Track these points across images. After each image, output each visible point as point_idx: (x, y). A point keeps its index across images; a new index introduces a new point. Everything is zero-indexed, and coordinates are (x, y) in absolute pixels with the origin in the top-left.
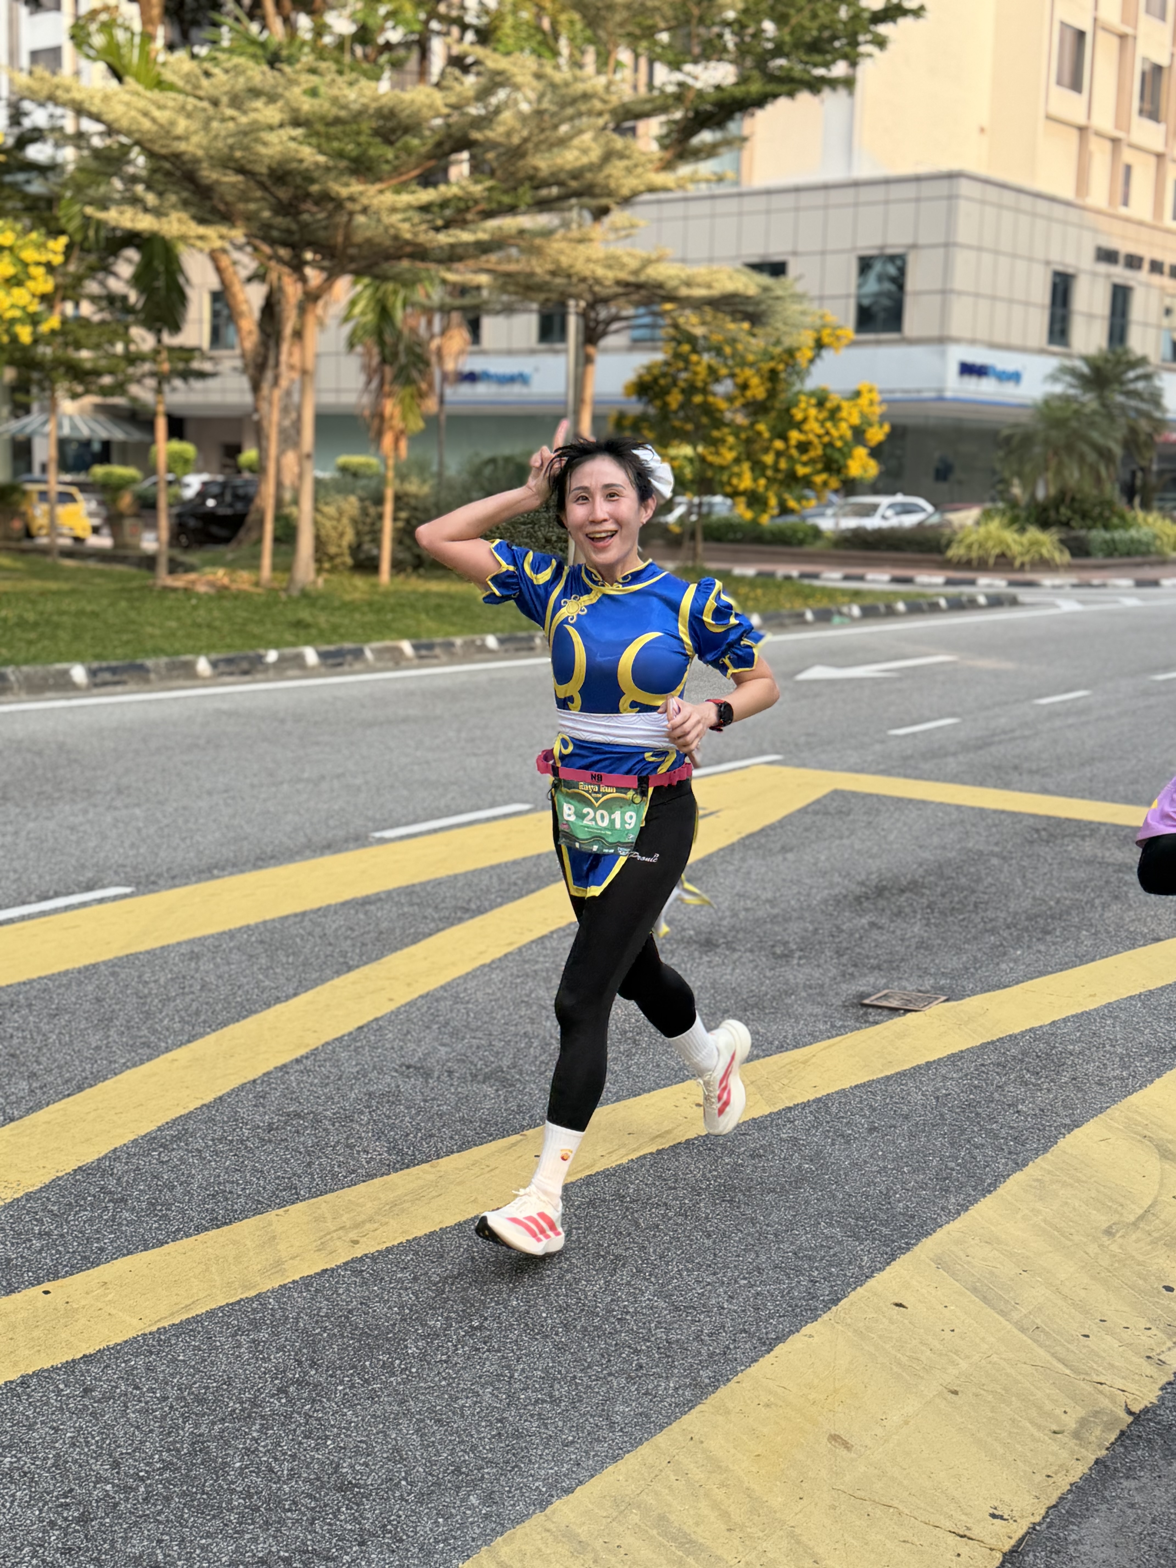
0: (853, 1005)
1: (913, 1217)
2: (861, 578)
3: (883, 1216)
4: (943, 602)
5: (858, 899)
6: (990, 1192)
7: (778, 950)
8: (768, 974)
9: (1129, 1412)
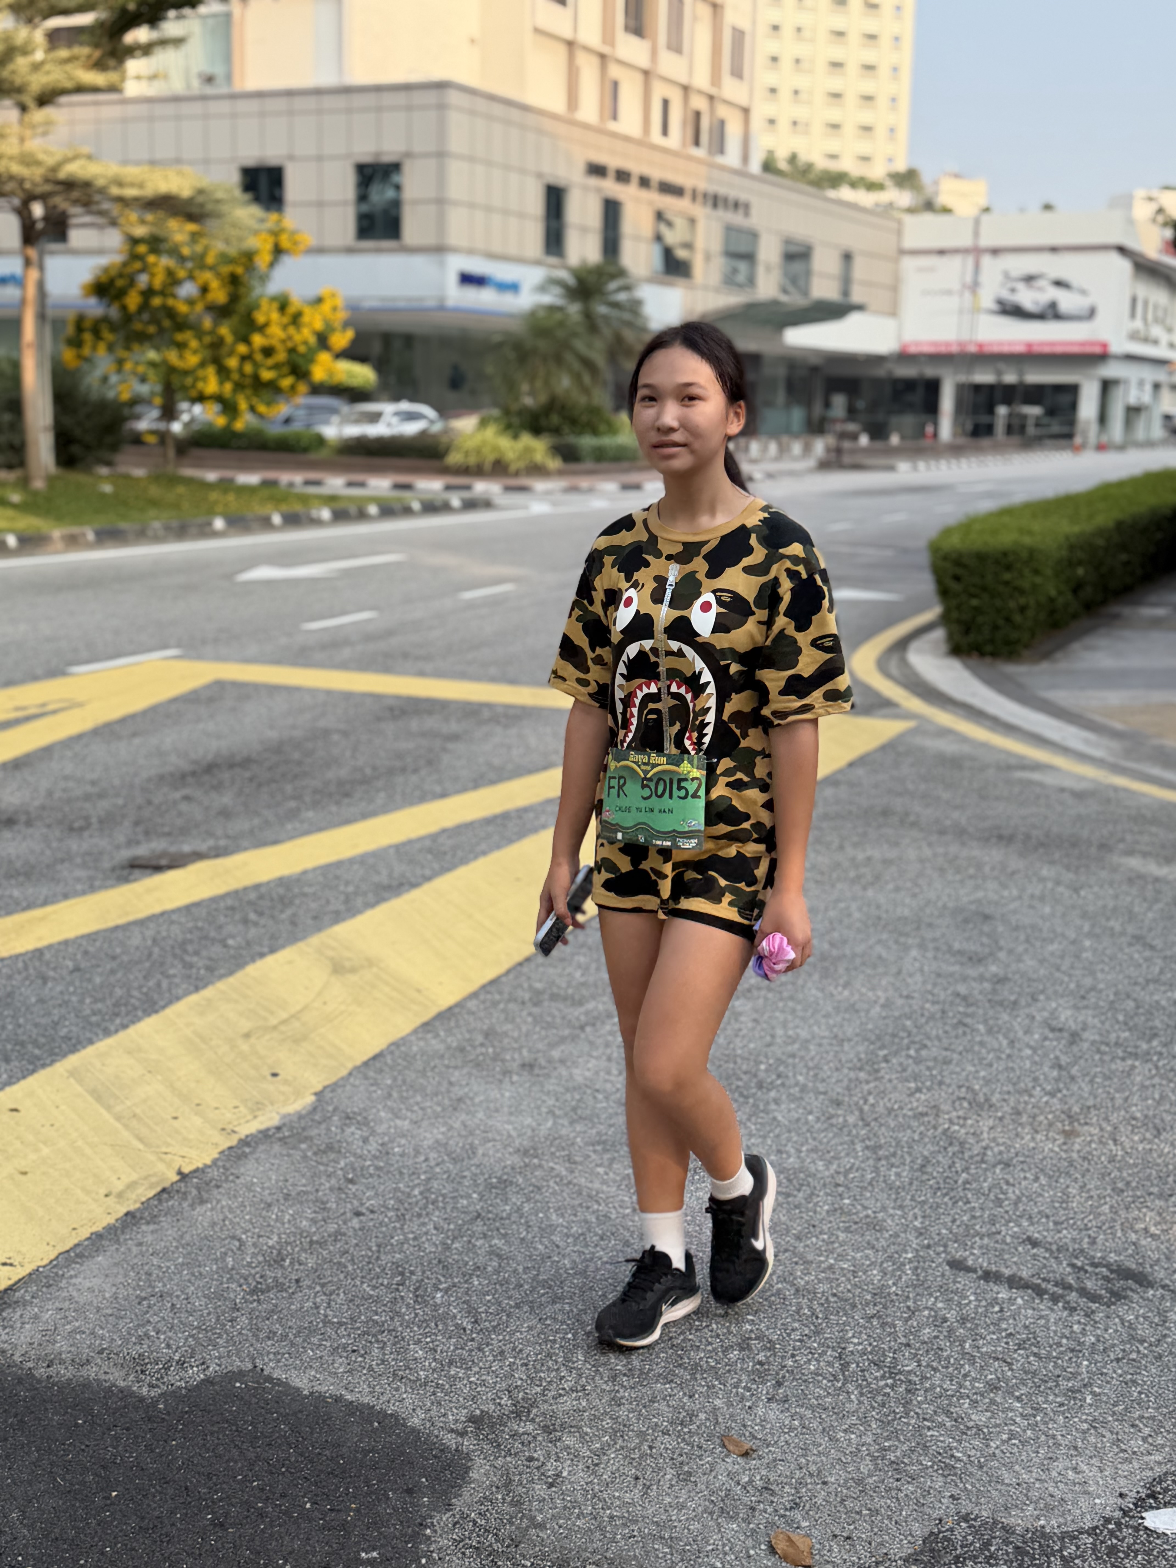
0: (123, 868)
1: (70, 1039)
2: (362, 485)
3: (42, 1040)
4: (416, 506)
5: (183, 776)
6: (156, 1012)
7: (76, 825)
8: (55, 845)
9: (180, 1173)
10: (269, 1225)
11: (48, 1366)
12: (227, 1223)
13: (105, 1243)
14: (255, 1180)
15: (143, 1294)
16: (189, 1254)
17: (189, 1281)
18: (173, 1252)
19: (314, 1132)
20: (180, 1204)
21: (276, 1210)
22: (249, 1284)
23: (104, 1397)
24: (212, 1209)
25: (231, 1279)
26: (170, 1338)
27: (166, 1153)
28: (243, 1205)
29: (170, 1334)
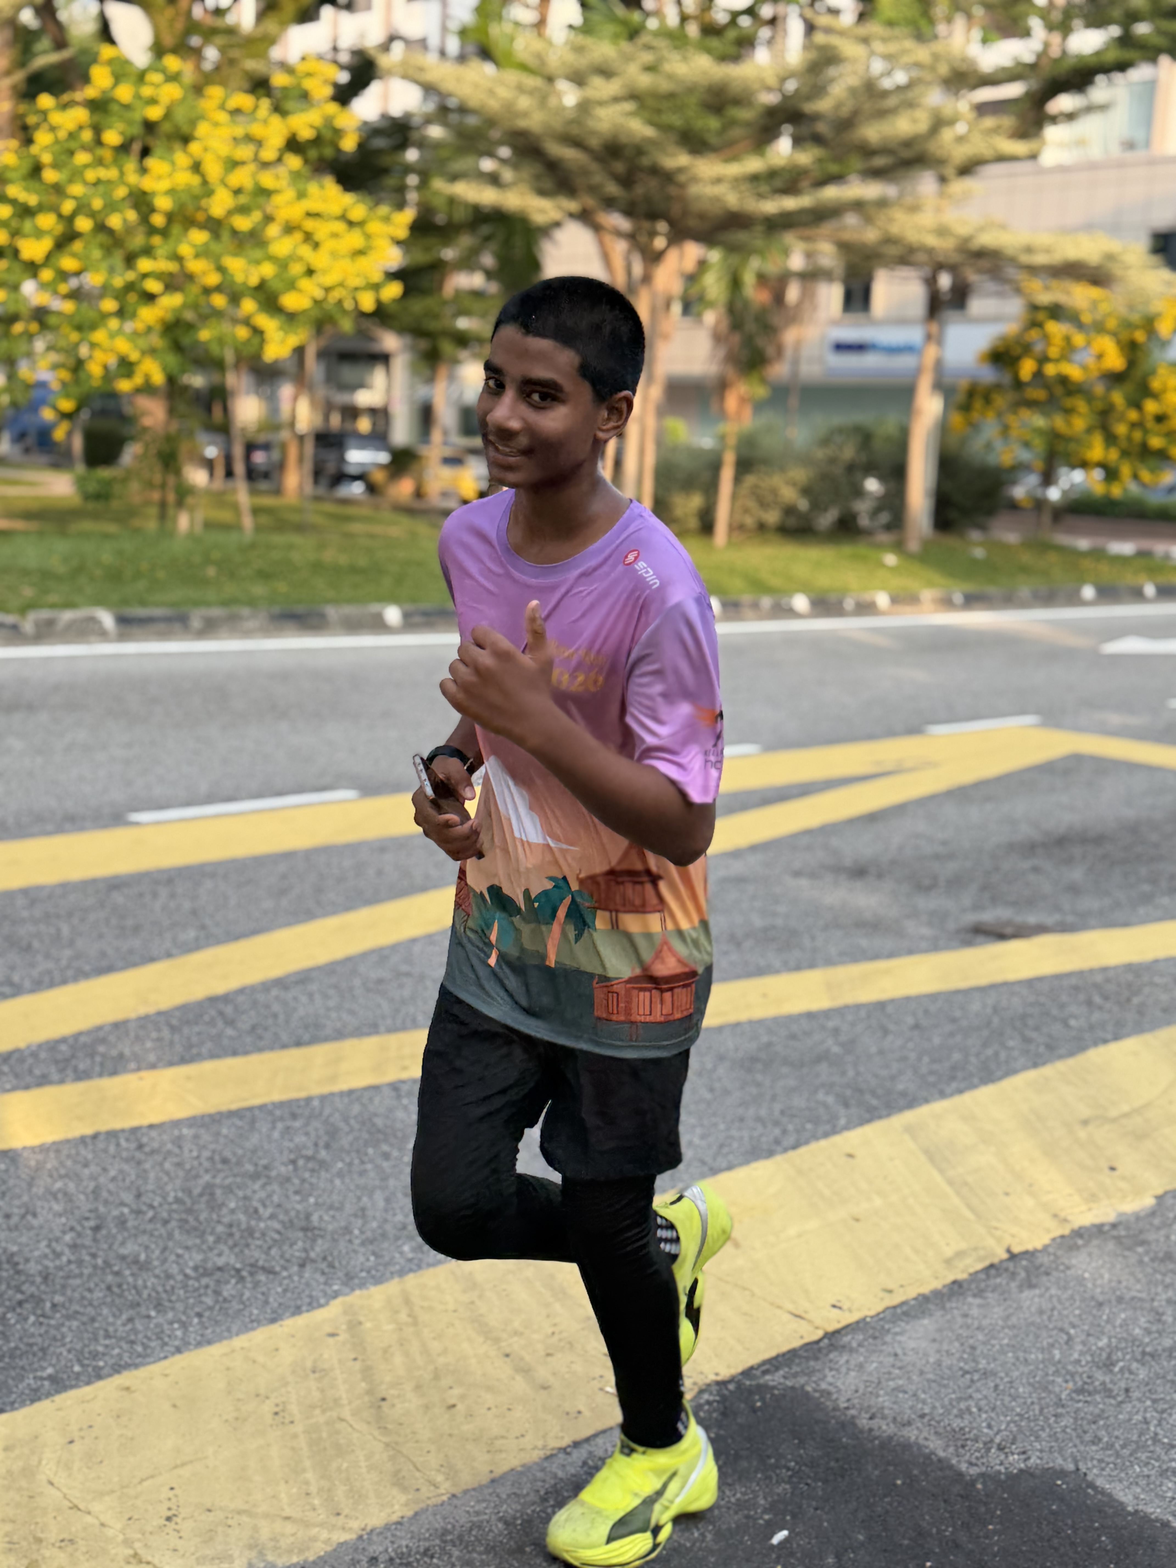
0: (967, 931)
1: (907, 1094)
3: (880, 1091)
5: (1033, 846)
6: (993, 1081)
7: (925, 883)
8: (903, 900)
9: (1009, 1251)
10: (1099, 1325)
11: (871, 1418)
12: (1056, 1313)
13: (931, 1306)
14: (1087, 1275)
15: (967, 1367)
16: (1016, 1336)
17: (1014, 1364)
18: (999, 1332)
19: (1151, 1236)
20: (1008, 1284)
21: (1107, 1311)
22: (1075, 1383)
23: (924, 1463)
24: (1041, 1296)
25: (1057, 1373)
26: (992, 1419)
27: (996, 1228)
28: (1072, 1298)
29: (993, 1415)
